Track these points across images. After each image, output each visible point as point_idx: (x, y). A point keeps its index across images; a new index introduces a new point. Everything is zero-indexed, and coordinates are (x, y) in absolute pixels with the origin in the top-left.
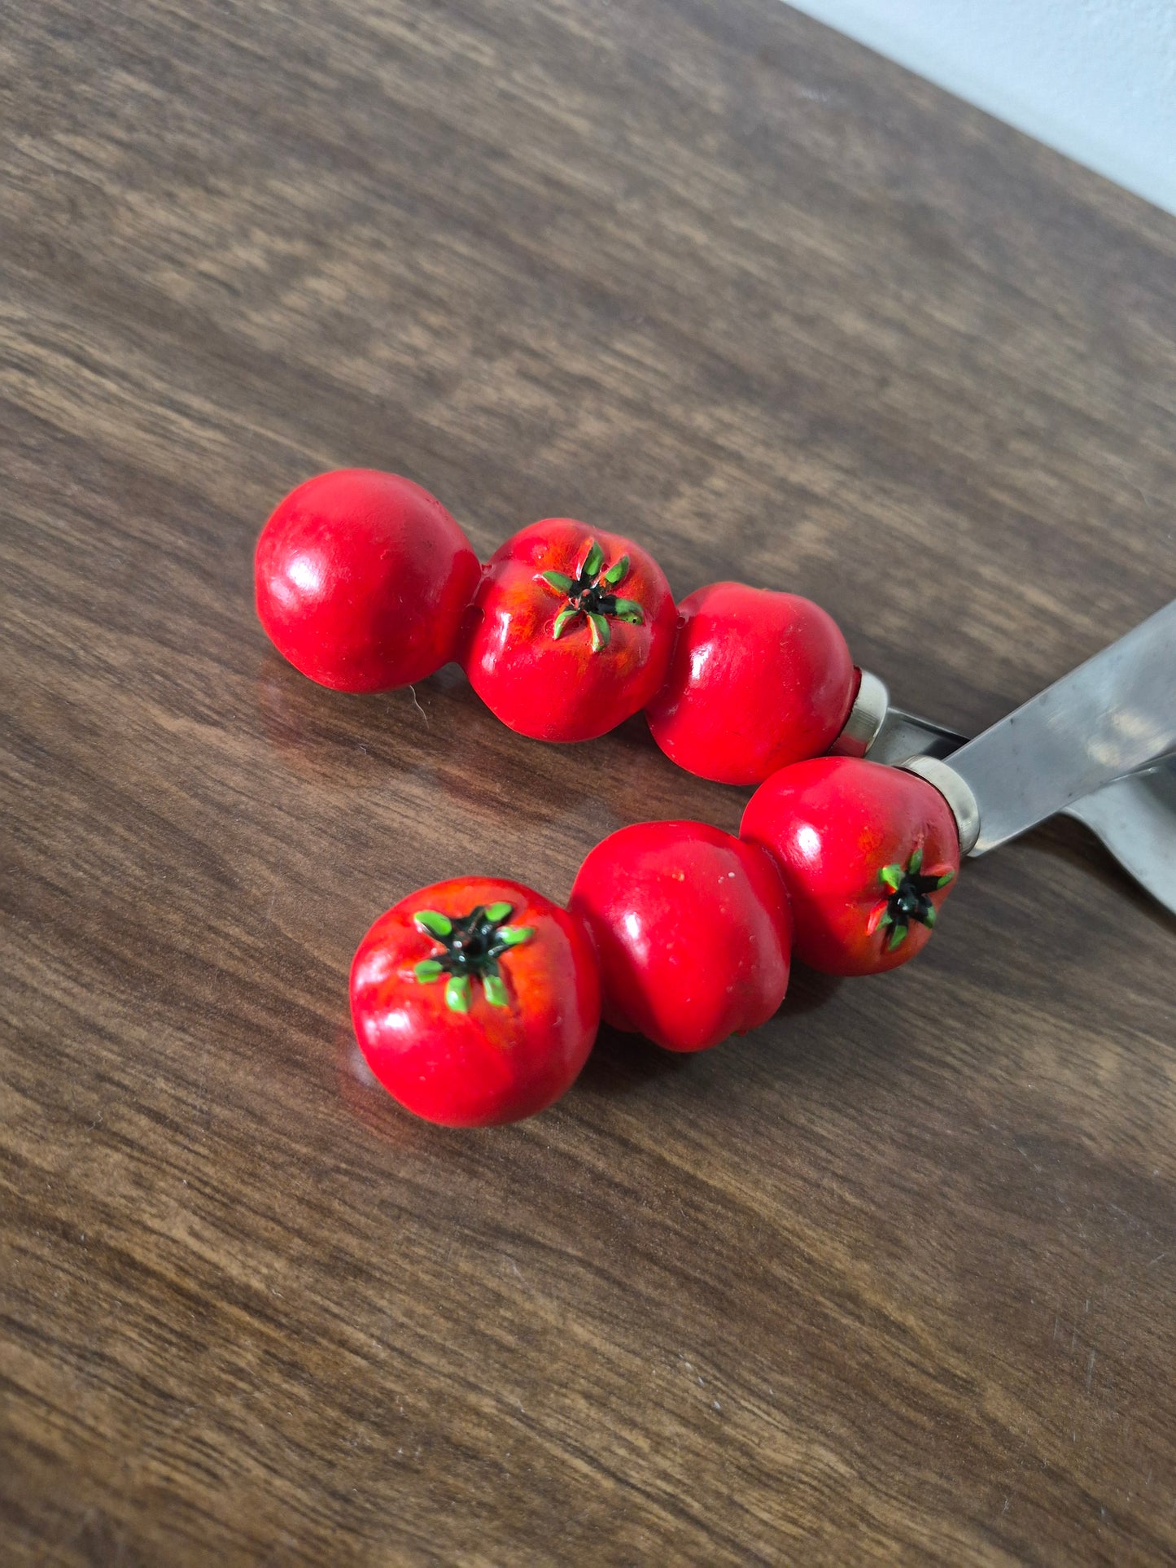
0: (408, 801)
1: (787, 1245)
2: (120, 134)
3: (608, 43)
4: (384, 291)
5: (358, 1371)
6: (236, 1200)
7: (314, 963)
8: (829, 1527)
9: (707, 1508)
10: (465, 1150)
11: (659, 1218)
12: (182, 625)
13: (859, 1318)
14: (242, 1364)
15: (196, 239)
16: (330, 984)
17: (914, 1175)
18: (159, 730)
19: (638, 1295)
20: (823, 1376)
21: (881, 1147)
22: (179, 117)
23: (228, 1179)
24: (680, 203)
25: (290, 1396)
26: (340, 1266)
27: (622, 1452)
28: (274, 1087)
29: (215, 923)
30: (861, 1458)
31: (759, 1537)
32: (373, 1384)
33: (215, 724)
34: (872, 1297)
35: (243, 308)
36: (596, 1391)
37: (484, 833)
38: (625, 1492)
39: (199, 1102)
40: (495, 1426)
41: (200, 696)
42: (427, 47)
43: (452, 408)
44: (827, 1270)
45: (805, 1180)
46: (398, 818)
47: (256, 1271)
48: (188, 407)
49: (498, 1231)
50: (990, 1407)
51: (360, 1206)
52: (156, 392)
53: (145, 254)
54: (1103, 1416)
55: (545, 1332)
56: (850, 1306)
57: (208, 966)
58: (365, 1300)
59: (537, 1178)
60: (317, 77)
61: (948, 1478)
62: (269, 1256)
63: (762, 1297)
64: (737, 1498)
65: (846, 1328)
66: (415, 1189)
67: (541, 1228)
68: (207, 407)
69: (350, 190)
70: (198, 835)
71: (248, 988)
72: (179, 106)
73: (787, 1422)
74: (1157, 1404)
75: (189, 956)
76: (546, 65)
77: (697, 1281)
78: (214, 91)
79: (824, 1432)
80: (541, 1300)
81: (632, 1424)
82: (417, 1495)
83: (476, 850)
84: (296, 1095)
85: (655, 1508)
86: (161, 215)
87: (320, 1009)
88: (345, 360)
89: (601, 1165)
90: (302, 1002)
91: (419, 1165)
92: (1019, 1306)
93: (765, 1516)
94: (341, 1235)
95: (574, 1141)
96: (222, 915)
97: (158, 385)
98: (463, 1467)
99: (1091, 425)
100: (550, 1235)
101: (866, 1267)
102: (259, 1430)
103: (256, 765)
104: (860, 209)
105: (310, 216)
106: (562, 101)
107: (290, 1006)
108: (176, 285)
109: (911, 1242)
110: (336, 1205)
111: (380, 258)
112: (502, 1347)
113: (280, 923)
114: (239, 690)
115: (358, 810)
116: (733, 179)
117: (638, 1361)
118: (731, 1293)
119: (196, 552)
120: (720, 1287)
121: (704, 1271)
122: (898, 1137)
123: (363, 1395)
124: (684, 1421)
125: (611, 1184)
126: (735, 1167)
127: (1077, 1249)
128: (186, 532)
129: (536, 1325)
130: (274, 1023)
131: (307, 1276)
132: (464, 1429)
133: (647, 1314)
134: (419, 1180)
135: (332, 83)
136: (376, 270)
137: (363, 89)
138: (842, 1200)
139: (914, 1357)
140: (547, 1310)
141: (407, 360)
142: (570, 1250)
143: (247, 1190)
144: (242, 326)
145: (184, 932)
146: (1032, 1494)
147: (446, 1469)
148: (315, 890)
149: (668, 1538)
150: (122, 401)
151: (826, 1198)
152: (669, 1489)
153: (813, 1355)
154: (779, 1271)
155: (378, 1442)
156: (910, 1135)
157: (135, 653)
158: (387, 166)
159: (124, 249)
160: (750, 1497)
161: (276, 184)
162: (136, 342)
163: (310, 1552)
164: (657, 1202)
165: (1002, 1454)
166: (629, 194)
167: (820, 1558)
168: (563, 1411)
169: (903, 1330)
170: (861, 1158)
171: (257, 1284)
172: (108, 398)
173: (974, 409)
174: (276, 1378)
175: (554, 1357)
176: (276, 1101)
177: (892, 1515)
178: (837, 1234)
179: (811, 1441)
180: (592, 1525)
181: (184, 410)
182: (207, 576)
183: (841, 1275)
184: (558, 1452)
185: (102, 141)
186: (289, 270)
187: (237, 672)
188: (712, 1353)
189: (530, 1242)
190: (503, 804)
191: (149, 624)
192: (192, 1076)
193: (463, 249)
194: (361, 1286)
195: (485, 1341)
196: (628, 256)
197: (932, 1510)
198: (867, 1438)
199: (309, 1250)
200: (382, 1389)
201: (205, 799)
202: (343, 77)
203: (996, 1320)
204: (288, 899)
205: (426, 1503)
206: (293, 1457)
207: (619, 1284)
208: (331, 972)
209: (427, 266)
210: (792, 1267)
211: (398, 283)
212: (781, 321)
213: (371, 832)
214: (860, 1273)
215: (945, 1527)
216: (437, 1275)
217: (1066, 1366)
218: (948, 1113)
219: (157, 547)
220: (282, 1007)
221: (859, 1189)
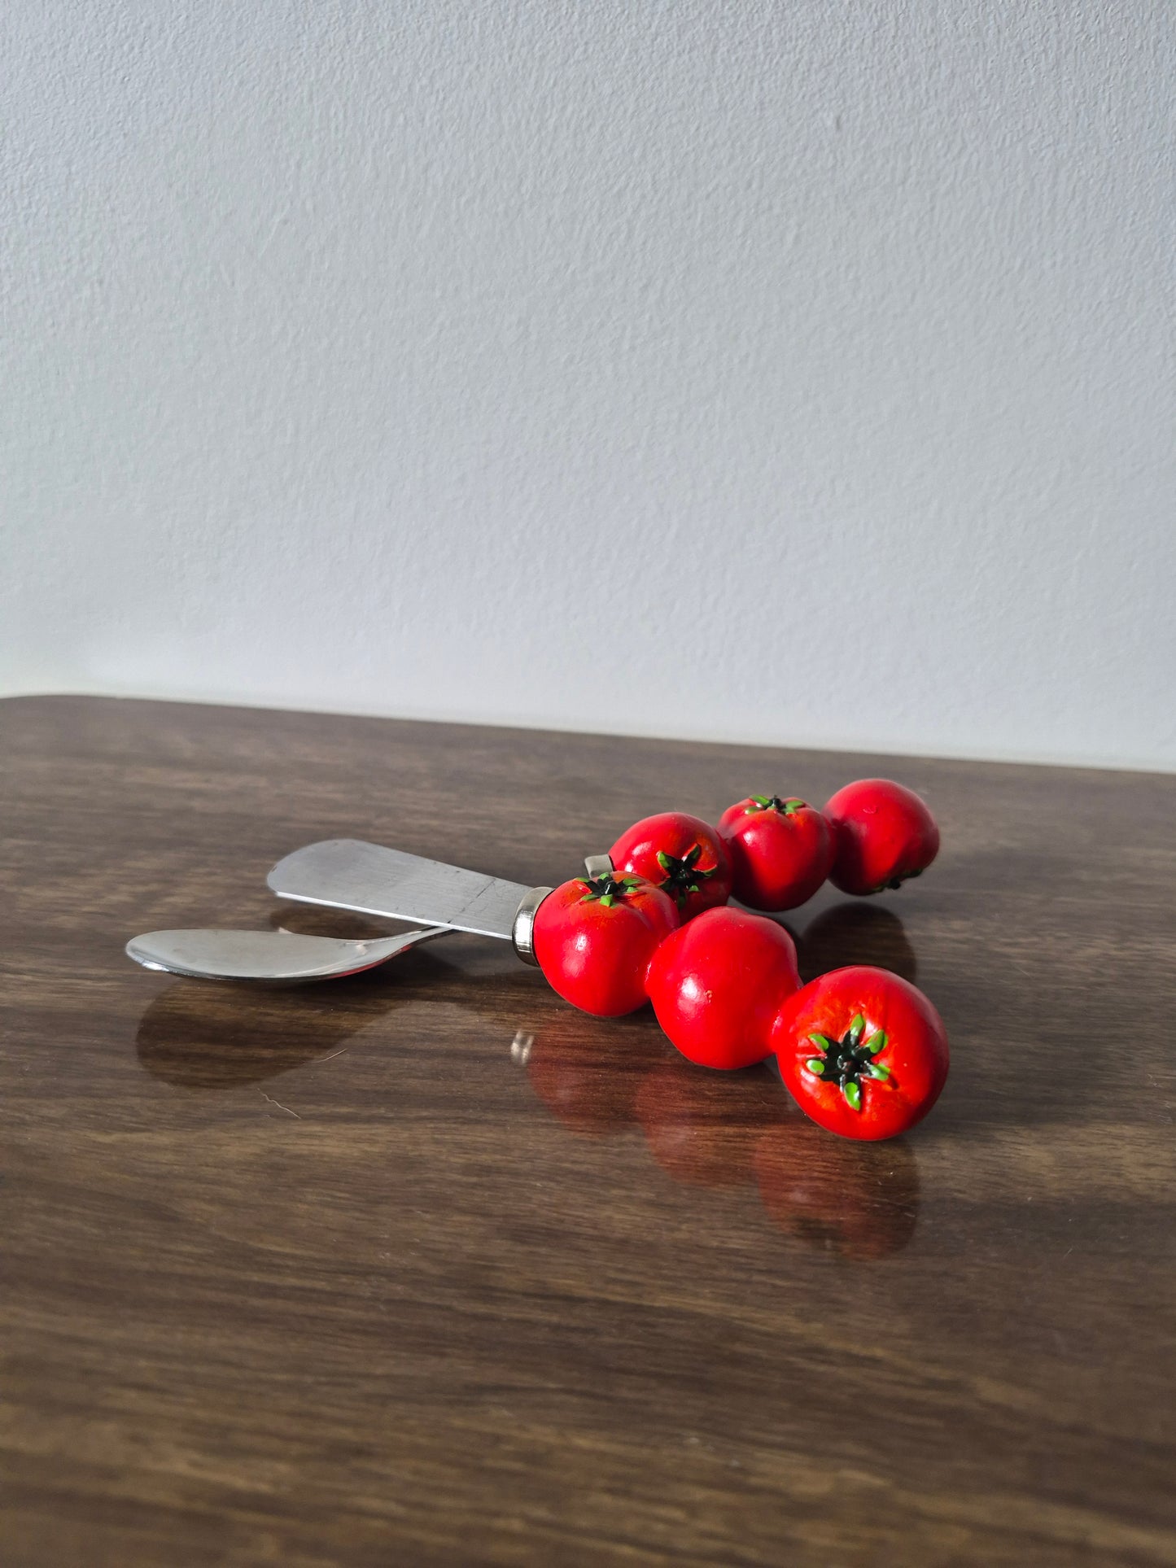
0: (311, 1136)
1: (742, 1329)
2: (12, 865)
3: (341, 761)
4: (220, 892)
5: (381, 1532)
6: (228, 1429)
7: (260, 1252)
8: (888, 1534)
10: (429, 1341)
11: (621, 1341)
13: (831, 1363)
16: (277, 1261)
18: (98, 1145)
19: (625, 1401)
20: (821, 1414)
22: (53, 850)
23: (220, 1416)
24: (415, 812)
27: (661, 1528)
28: (246, 1341)
29: (167, 1247)
30: (893, 1468)
32: (399, 1539)
33: (144, 1131)
34: (835, 1346)
36: (616, 1484)
37: (380, 1139)
38: (676, 1559)
39: (181, 1368)
40: (529, 1540)
41: (127, 1118)
42: (219, 787)
44: (785, 1337)
45: (737, 1281)
46: (305, 1148)
47: (261, 1478)
48: (86, 975)
49: (481, 1389)
50: (987, 1397)
51: (347, 1403)
52: (63, 973)
53: (41, 913)
55: (549, 1452)
56: (818, 1357)
57: (168, 1276)
58: (369, 1472)
59: (501, 1342)
60: (147, 814)
61: (981, 1462)
62: (270, 1464)
63: (736, 1372)
64: (789, 1534)
65: (824, 1374)
66: (392, 1379)
67: (517, 1376)
68: (103, 972)
69: (185, 855)
70: (143, 1197)
71: (207, 1282)
72: (53, 845)
73: (807, 1460)
75: (150, 1273)
76: (303, 778)
77: (674, 1376)
78: (75, 835)
79: (845, 1457)
80: (538, 1429)
81: (662, 1502)
83: (377, 1150)
84: (266, 1341)
86: (49, 893)
87: (273, 1280)
89: (555, 1319)
90: (255, 1279)
91: (391, 1361)
92: (969, 1316)
93: (824, 1542)
94: (336, 1429)
95: (525, 1309)
96: (173, 1241)
97: (63, 970)
100: (528, 1380)
101: (819, 1326)
103: (181, 1146)
104: (536, 789)
105: (158, 872)
106: (320, 789)
107: (246, 1284)
108: (67, 921)
109: (848, 1298)
110: (325, 1409)
111: (215, 879)
112: (513, 1474)
113: (224, 1234)
114: (158, 1107)
115: (272, 1151)
116: (447, 795)
117: (646, 1450)
118: (708, 1377)
120: (697, 1374)
121: (677, 1367)
123: (392, 1551)
124: (709, 1485)
125: (569, 1329)
126: (672, 1290)
127: (994, 1265)
129: (539, 1449)
130: (235, 1298)
131: (312, 1468)
132: (498, 1552)
133: (639, 1413)
134: (396, 1372)
135: (158, 815)
136: (213, 884)
137: (180, 812)
138: (774, 1286)
139: (897, 1378)
140: (543, 1435)
142: (552, 1385)
143: (238, 1419)
145: (143, 1259)
148: (249, 1207)
150: (36, 983)
151: (760, 1289)
152: (719, 1546)
153: (805, 1402)
154: (740, 1348)
156: (809, 1229)
157: (70, 1107)
158: (208, 840)
159: (25, 914)
160: (802, 1531)
161: (130, 863)
162: (42, 954)
164: (614, 1331)
165: (1017, 1428)
168: (591, 1510)
169: (875, 1362)
170: (776, 1254)
171: (263, 1488)
172: (27, 984)
175: (567, 1469)
176: (250, 1350)
178: (781, 1309)
179: (835, 1467)
181: (83, 977)
183: (799, 1338)
184: (599, 1545)
186: (150, 898)
187: (153, 1098)
189: (511, 1390)
190: (392, 1118)
191: (80, 1089)
192: (171, 1351)
194: (363, 1464)
195: (493, 1474)
197: (981, 1492)
198: (886, 1450)
199: (307, 1449)
200: (410, 1541)
201: (144, 1175)
202: (165, 811)
203: (954, 1331)
204: (227, 1218)
207: (605, 1398)
210: (755, 1344)
213: (286, 1161)
214: (816, 1331)
215: (1000, 1502)
216: (434, 1436)
217: (1037, 1348)
221: (785, 1275)
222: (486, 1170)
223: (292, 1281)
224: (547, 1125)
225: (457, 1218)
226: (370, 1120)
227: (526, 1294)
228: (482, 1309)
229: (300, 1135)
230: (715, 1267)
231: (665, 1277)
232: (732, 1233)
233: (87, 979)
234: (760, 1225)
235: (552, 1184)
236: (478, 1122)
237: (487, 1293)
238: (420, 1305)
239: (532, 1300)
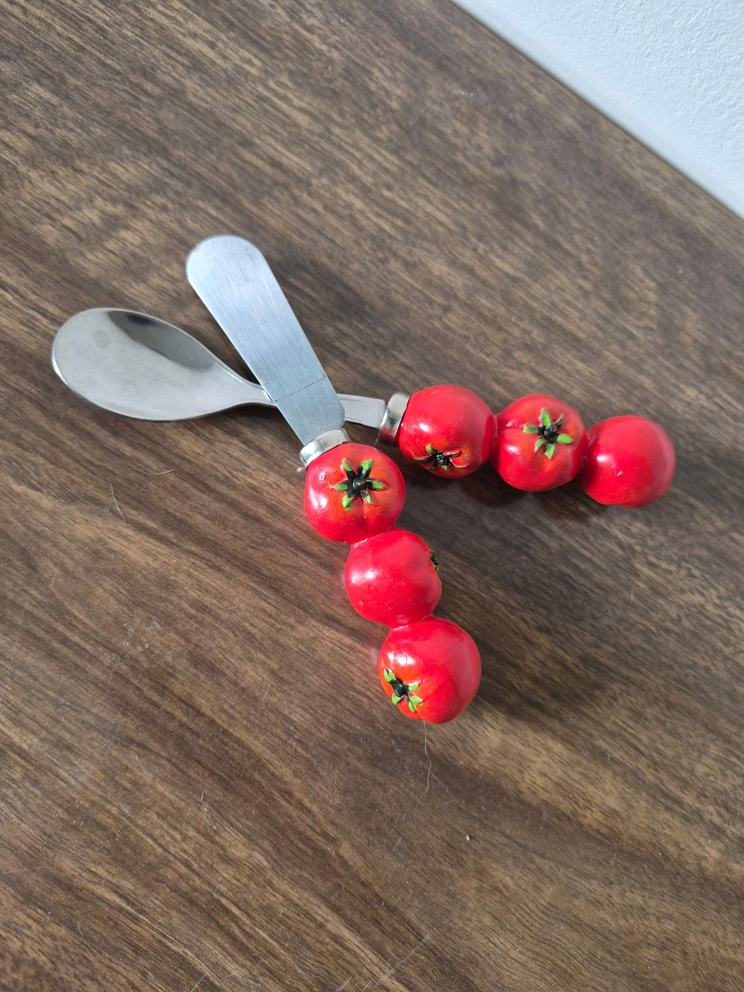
0: (125, 538)
1: (264, 766)
2: (31, 130)
3: (335, 55)
4: (163, 239)
5: (62, 788)
6: (20, 711)
7: (68, 612)
8: (253, 885)
9: (200, 867)
10: (123, 704)
11: (207, 746)
12: (29, 436)
13: (290, 803)
14: (15, 777)
15: (63, 203)
16: (74, 623)
17: (335, 744)
18: (12, 491)
19: (189, 777)
20: (266, 824)
21: (322, 729)
22: (64, 117)
23: (18, 702)
24: (353, 179)
25: (33, 793)
26: (60, 744)
27: (168, 839)
28: (43, 666)
29: (26, 588)
30: (275, 861)
31: (221, 883)
32: (67, 794)
33: (38, 490)
34: (298, 795)
35: (83, 249)
36: (162, 813)
37: (160, 557)
38: (167, 855)
39: (10, 668)
40: (116, 819)
41: (33, 474)
42: (219, 61)
43: (187, 316)
44: (280, 779)
45: (280, 739)
46: (118, 545)
47: (25, 741)
48: (46, 311)
49: (132, 741)
50: (342, 851)
51: (73, 721)
52: (31, 301)
53: (35, 212)
54: (396, 865)
55: (144, 785)
56: (287, 797)
57: (20, 608)
58: (69, 760)
59: (153, 720)
60: (149, 86)
61: (313, 876)
62: (31, 736)
63: (246, 786)
64: (215, 866)
65: (282, 806)
66: (98, 718)
67: (151, 742)
69: (155, 171)
70: (24, 545)
71: (36, 620)
72: (66, 110)
73: (244, 840)
74: (426, 865)
75: (13, 602)
76: (291, 73)
77: (218, 775)
78: (86, 98)
79: (260, 847)
80: (146, 772)
81: (175, 829)
82: (79, 840)
83: (155, 566)
84: (52, 670)
85: (178, 863)
86: (48, 187)
87: (68, 634)
88: (134, 284)
89: (184, 719)
90: (60, 629)
91: (101, 708)
92: (370, 811)
93: (225, 875)
94: (63, 732)
95: (174, 707)
96: (29, 584)
97: (33, 297)
98: (99, 832)
99: (573, 342)
100: (155, 746)
101: (299, 781)
102: (19, 805)
103: (55, 513)
104: (470, 183)
105: (129, 188)
106: (296, 102)
107: (55, 630)
108: (49, 233)
109: (324, 774)
110: (63, 719)
111: (164, 217)
112: (125, 788)
113: (55, 591)
114: (52, 473)
115: (100, 540)
116: (391, 161)
117: (183, 804)
118: (232, 783)
119: (40, 396)
120: (228, 779)
121: (222, 772)
122: (332, 726)
123: (62, 797)
124: (198, 831)
125: (188, 728)
126: (248, 730)
127: (408, 791)
128: (37, 385)
129: (141, 782)
130: (46, 637)
131: (47, 746)
132: (102, 818)
133: (192, 785)
134: (101, 714)
135: (157, 91)
136: (159, 225)
137: (175, 94)
138: (295, 750)
139: (312, 824)
141: (167, 285)
142: (162, 753)
143: (26, 708)
144: (81, 261)
145: (12, 590)
146: (351, 890)
147: (93, 832)
148: (74, 578)
149: (181, 876)
150: (14, 306)
151: (288, 749)
152: (186, 857)
153: (264, 815)
154: (257, 776)
155: (66, 817)
156: (338, 726)
157: (5, 450)
158: (179, 153)
159: (25, 209)
160: (221, 867)
161: (112, 165)
162: (25, 270)
163: (32, 853)
164: (207, 739)
165: (342, 871)
166: (321, 172)
167: (246, 896)
168: (146, 818)
169: (309, 811)
170: (311, 733)
171: (25, 746)
173: (500, 329)
174: (28, 785)
175: (146, 796)
176: (43, 672)
177: (284, 887)
178: (289, 765)
179: (254, 850)
180: (150, 864)
181: (44, 313)
182: (44, 410)
183: (286, 783)
184: (141, 834)
185: (20, 135)
186: (113, 224)
187: (52, 463)
188: (218, 807)
189: (145, 747)
190: (173, 544)
191: (13, 435)
192: (8, 656)
193: (213, 212)
194: (68, 754)
195: (117, 785)
196: (311, 218)
197: (302, 888)
198: (279, 853)
199: (49, 736)
200: (71, 797)
201: (29, 528)
202: (164, 85)
203: (356, 815)
204: (60, 580)
205: (81, 843)
206: (30, 816)
207: (182, 771)
208: (75, 617)
209: (190, 224)
210: (264, 776)
211: (172, 235)
212: (394, 265)
213: (104, 551)
214: (296, 784)
215: (306, 895)
216: (102, 755)
217: (385, 841)
218: (360, 719)
219: (21, 392)
220: (51, 630)
221: (306, 748)
222: (204, 609)
223: (76, 639)
224: (254, 589)
225: (172, 635)
226: (162, 539)
227: (180, 699)
228: (156, 698)
229: (120, 534)
230: (276, 726)
231: (249, 721)
232: (299, 710)
233: (45, 316)
234: (316, 712)
235: (231, 635)
236: (219, 569)
237: (162, 690)
238: (128, 681)
239: (179, 704)
